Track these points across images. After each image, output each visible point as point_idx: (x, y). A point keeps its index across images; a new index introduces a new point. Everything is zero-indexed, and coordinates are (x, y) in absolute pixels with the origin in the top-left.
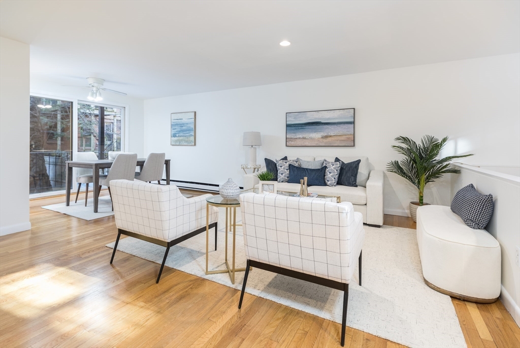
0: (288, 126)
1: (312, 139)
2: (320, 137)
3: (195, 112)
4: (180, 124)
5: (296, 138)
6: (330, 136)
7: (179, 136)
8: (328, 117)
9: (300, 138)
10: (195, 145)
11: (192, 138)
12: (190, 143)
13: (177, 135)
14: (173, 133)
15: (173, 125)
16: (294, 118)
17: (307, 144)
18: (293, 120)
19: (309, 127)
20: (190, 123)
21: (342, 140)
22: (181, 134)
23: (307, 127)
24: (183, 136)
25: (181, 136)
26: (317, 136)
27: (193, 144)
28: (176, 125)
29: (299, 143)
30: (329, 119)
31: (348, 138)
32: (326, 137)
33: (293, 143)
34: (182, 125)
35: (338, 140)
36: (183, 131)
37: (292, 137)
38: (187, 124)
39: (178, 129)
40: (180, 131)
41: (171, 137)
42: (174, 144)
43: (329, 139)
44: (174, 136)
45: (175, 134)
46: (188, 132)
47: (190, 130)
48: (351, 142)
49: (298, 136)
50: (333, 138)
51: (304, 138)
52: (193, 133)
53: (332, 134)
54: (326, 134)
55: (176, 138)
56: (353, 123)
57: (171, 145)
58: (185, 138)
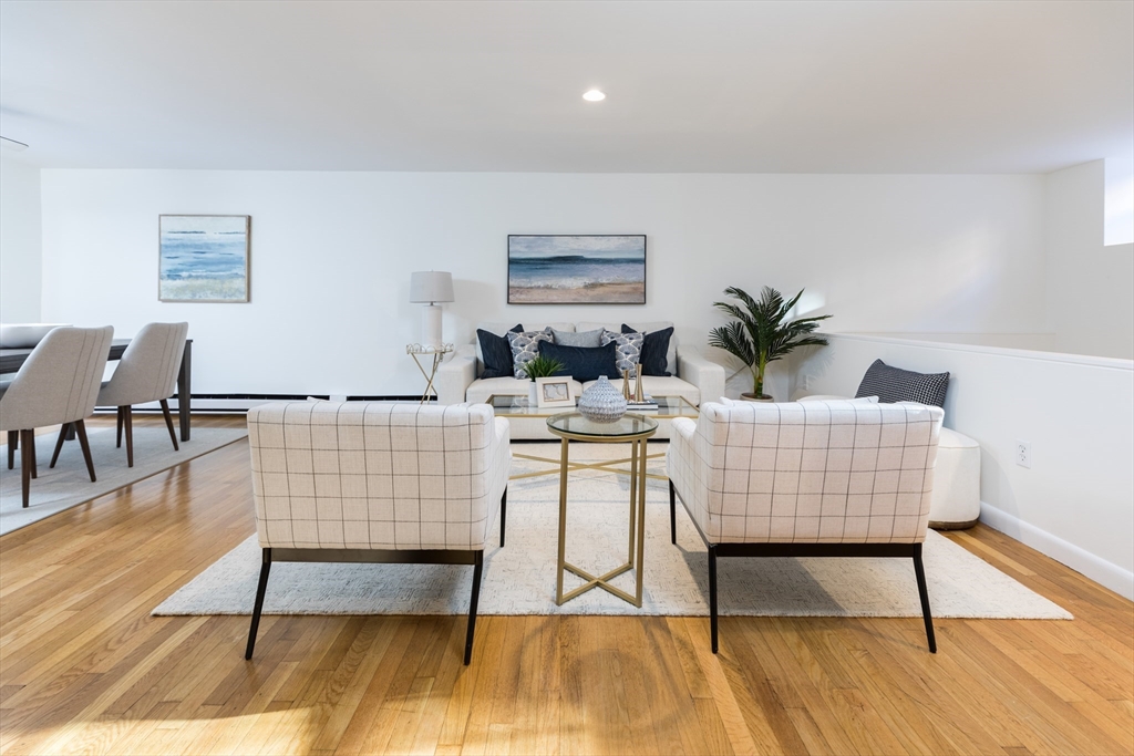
0: (511, 262)
1: (564, 289)
2: (582, 286)
3: (249, 219)
4: (196, 246)
5: (531, 288)
6: (602, 285)
7: (190, 276)
8: (598, 248)
9: (539, 287)
10: (249, 300)
11: (241, 284)
12: (233, 295)
13: (184, 274)
14: (170, 267)
15: (166, 246)
16: (527, 247)
17: (555, 298)
18: (523, 250)
19: (560, 266)
21: (624, 293)
23: (554, 266)
24: (206, 277)
25: (197, 277)
26: (575, 284)
27: (244, 298)
28: (178, 246)
29: (536, 296)
30: (599, 252)
31: (635, 289)
32: (593, 286)
33: (523, 297)
34: (201, 249)
35: (616, 293)
36: (205, 263)
37: (523, 285)
38: (221, 245)
39: (188, 257)
40: (193, 265)
41: (161, 278)
42: (171, 297)
43: (599, 291)
44: (173, 275)
45: (176, 270)
46: (223, 267)
47: (230, 262)
48: (639, 297)
50: (606, 289)
51: (548, 288)
52: (242, 271)
53: (604, 281)
54: (593, 281)
55: (178, 283)
56: (644, 261)
57: (159, 299)
58: (211, 281)
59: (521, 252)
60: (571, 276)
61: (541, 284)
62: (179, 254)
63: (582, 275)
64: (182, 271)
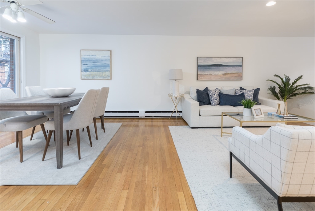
0: (198, 66)
1: (216, 75)
2: (222, 74)
3: (111, 51)
4: (93, 61)
5: (205, 75)
6: (228, 74)
8: (227, 61)
9: (208, 75)
11: (108, 73)
12: (106, 77)
13: (89, 70)
14: (84, 68)
15: (83, 61)
17: (213, 78)
18: (202, 62)
19: (214, 67)
20: (106, 60)
21: (235, 76)
22: (95, 69)
23: (213, 67)
24: (97, 71)
25: (94, 71)
26: (219, 73)
27: (110, 78)
28: (87, 61)
29: (207, 78)
30: (227, 63)
31: (239, 75)
32: (226, 74)
33: (202, 78)
35: (233, 76)
36: (97, 66)
37: (202, 74)
38: (102, 60)
39: (90, 64)
40: (92, 67)
41: (81, 71)
42: (85, 78)
43: (228, 76)
44: (86, 70)
45: (87, 69)
46: (103, 68)
48: (240, 78)
49: (206, 73)
50: (230, 75)
51: (211, 75)
53: (229, 72)
54: (225, 72)
55: (88, 73)
56: (242, 66)
57: (81, 79)
58: (99, 73)
59: (201, 63)
60: (218, 71)
61: (208, 73)
62: (88, 63)
63: (222, 71)
64: (89, 69)
